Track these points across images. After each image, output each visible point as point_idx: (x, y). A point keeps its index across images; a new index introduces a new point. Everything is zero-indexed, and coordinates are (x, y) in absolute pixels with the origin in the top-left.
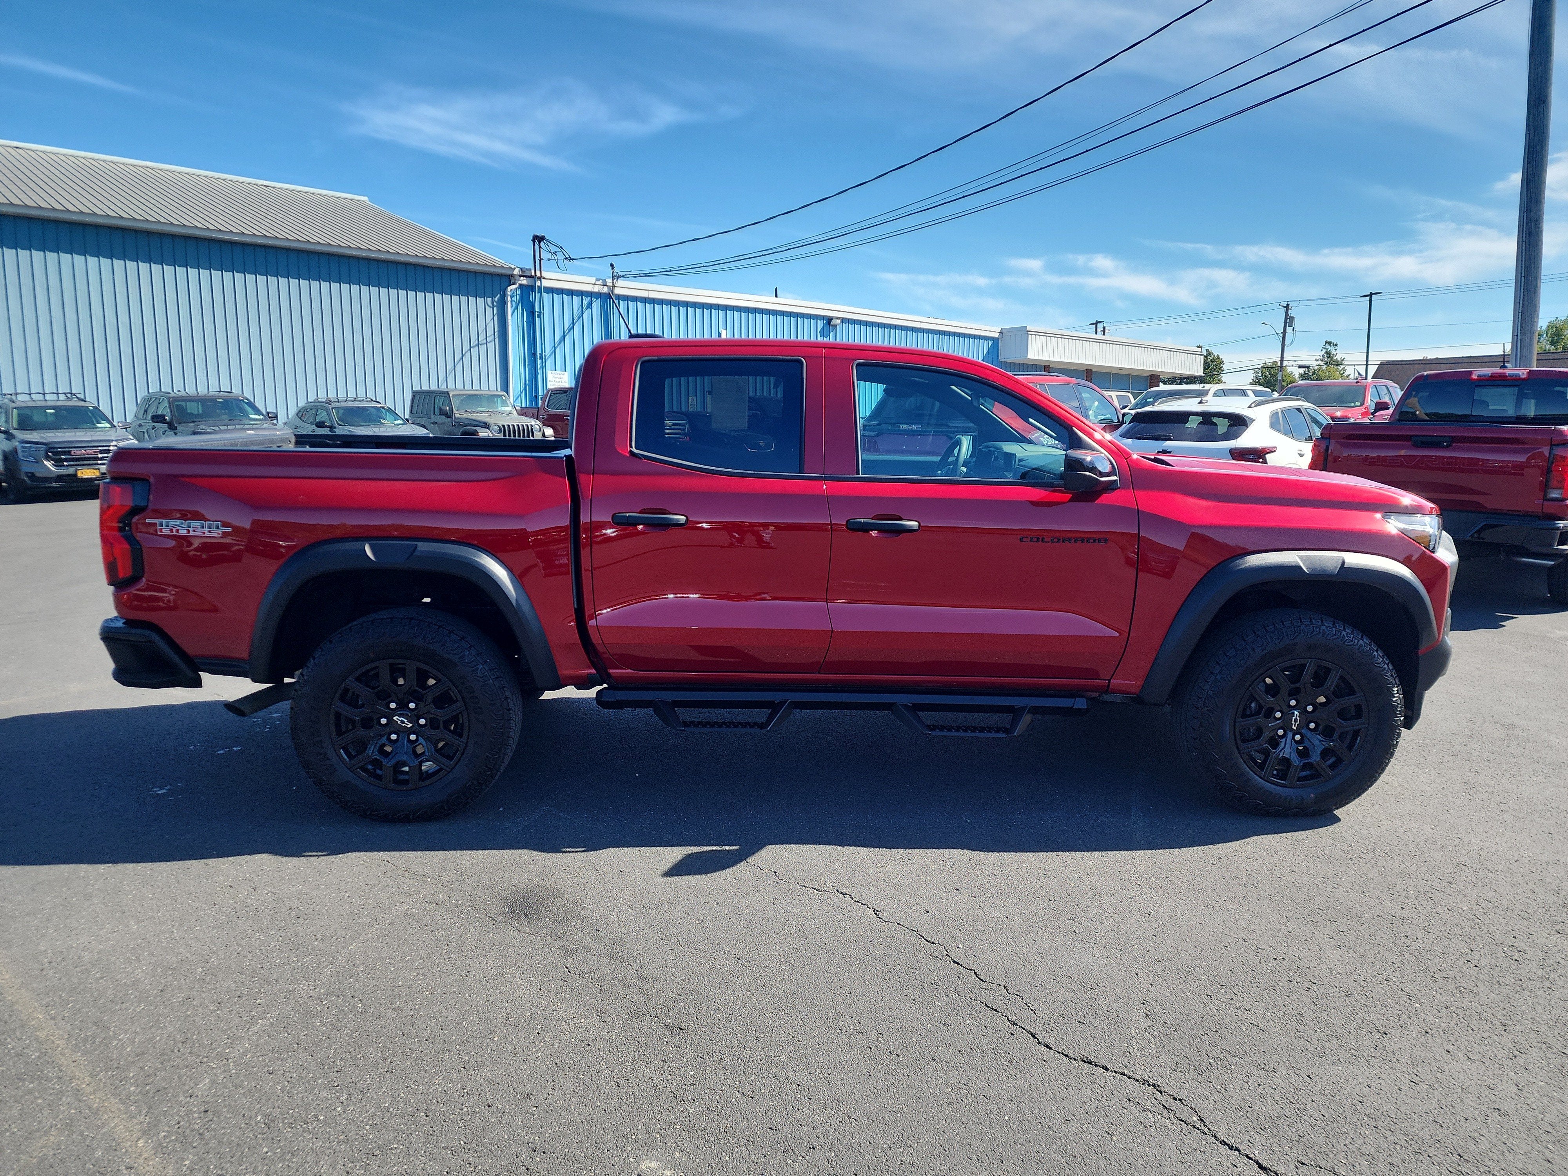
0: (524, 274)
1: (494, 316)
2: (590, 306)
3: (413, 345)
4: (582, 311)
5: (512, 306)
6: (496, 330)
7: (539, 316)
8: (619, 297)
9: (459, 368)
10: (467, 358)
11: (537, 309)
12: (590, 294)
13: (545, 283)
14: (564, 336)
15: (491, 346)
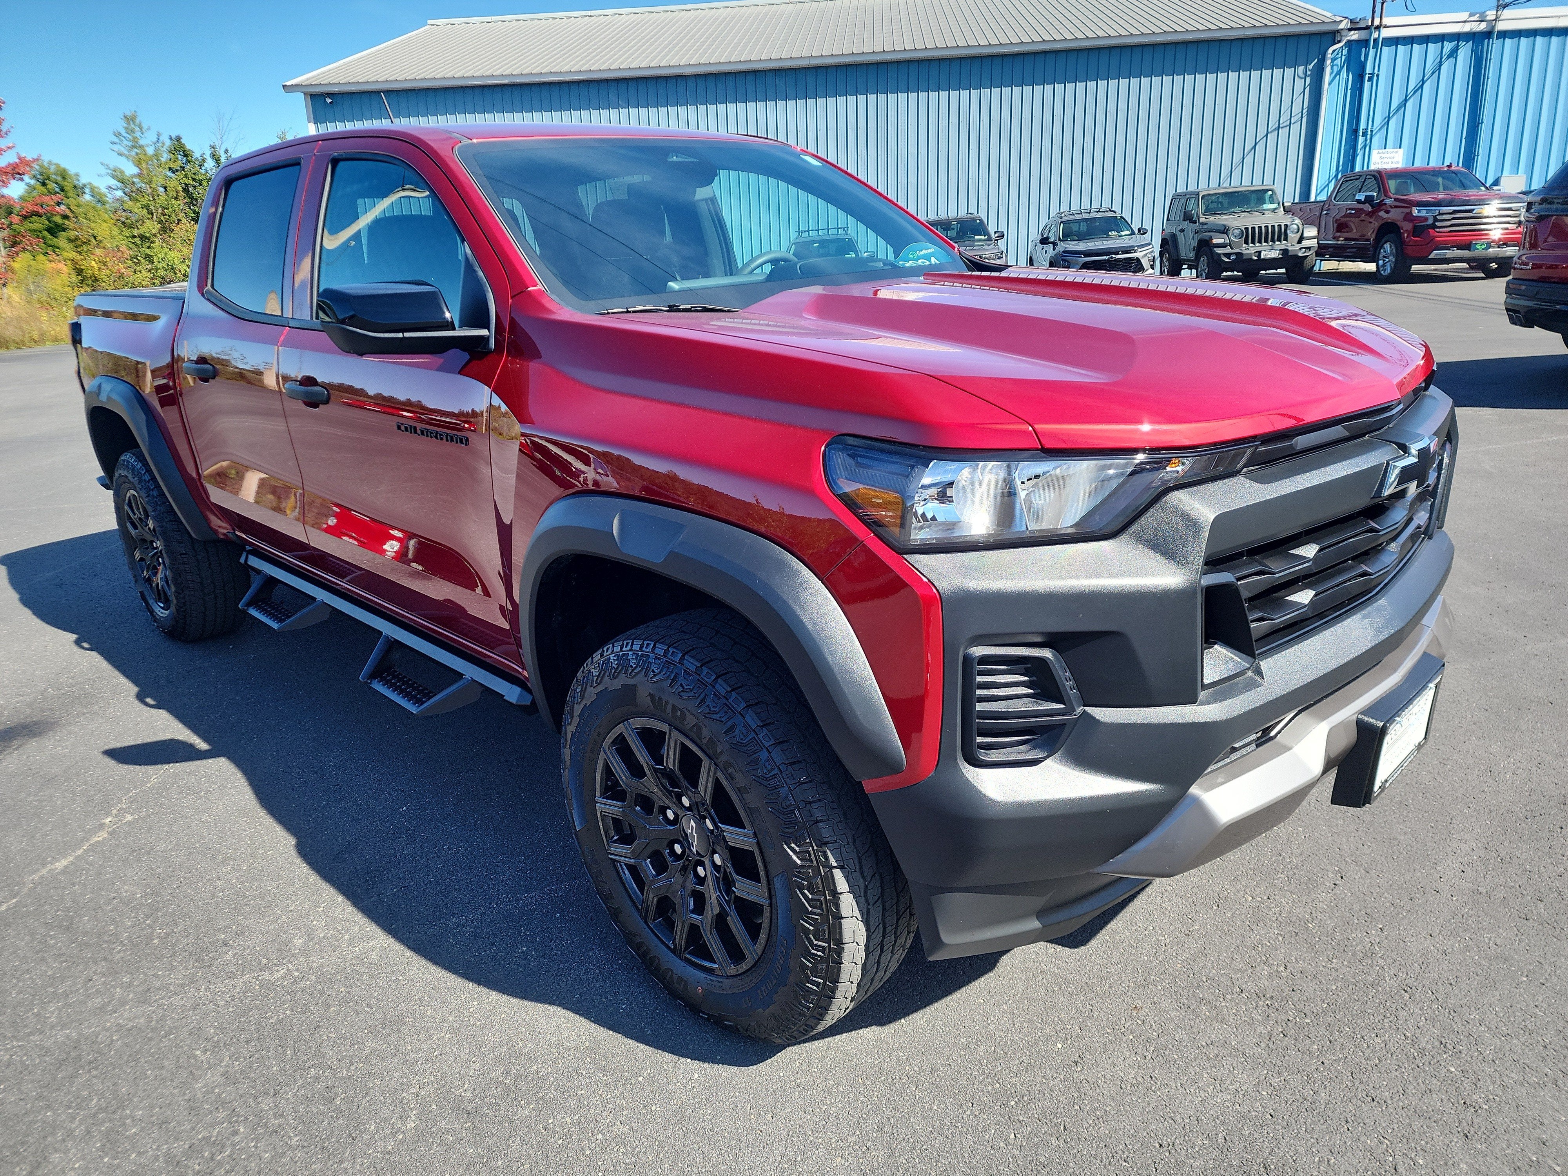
0: (1354, 26)
1: (1305, 89)
2: (1453, 53)
3: (1194, 139)
4: (1440, 62)
5: (1331, 73)
6: (1306, 105)
7: (1370, 79)
8: (1503, 35)
9: (1248, 160)
10: (1260, 148)
11: (1368, 70)
12: (1457, 37)
13: (1385, 33)
14: (1406, 101)
15: (1295, 128)
